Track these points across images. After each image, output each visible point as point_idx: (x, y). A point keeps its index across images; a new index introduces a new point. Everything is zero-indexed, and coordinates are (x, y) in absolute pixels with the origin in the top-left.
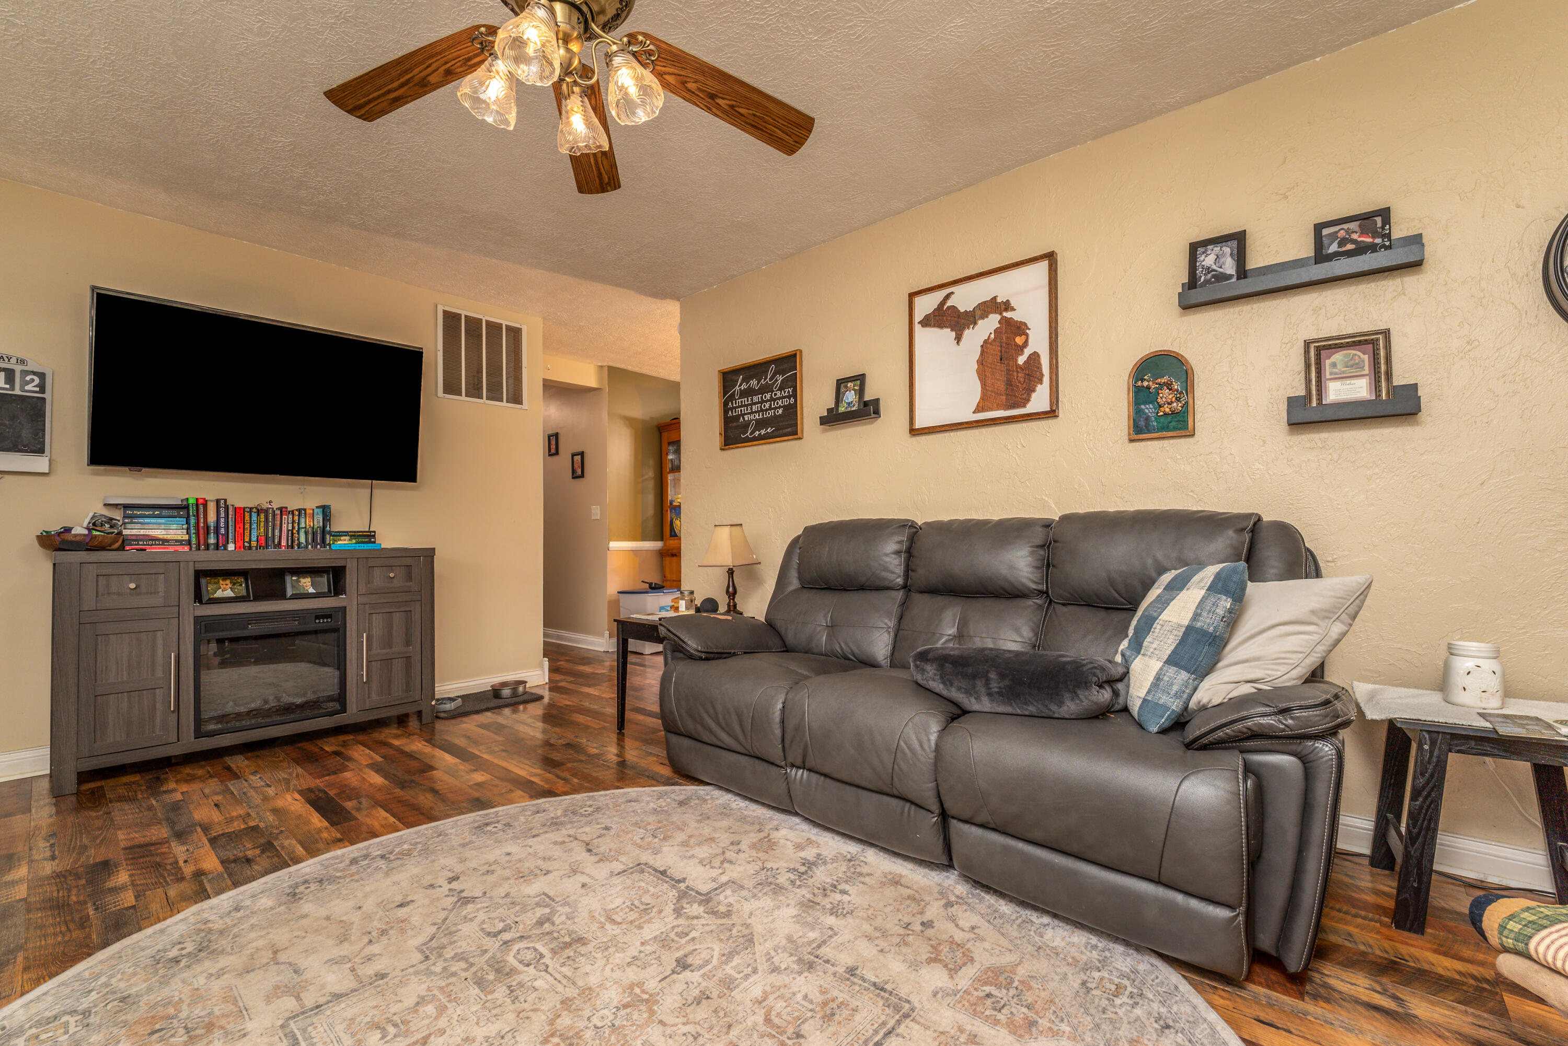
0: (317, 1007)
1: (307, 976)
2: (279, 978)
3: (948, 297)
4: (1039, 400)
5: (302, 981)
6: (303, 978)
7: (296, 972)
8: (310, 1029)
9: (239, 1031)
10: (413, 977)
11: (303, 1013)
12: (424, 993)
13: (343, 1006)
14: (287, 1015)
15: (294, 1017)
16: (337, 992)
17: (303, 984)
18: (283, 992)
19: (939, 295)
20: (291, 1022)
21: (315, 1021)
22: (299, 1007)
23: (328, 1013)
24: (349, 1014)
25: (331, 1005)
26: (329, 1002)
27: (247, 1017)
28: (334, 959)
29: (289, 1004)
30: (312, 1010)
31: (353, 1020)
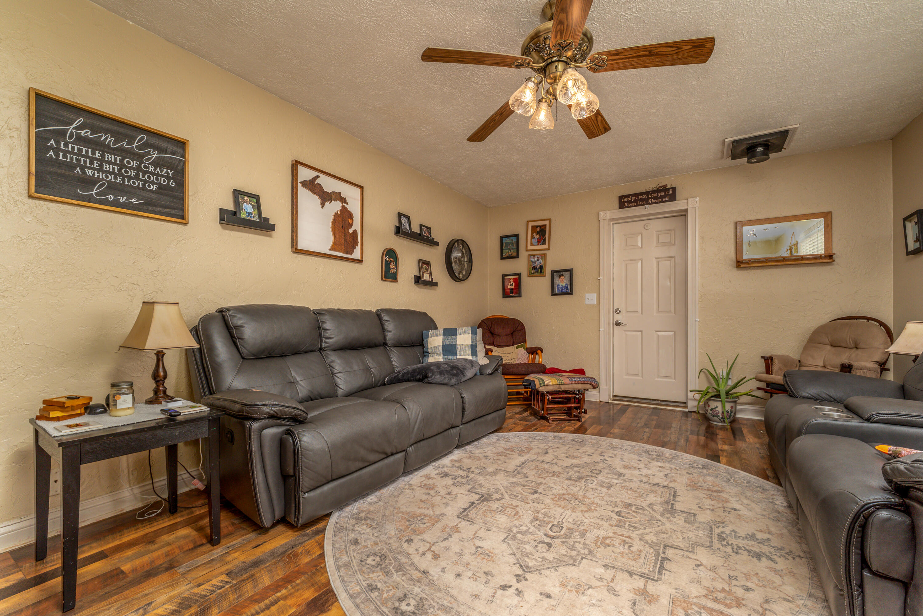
0: (641, 576)
1: (632, 596)
2: (645, 607)
3: (317, 177)
4: (356, 254)
5: (637, 595)
6: (635, 596)
7: (635, 604)
8: (651, 570)
9: (678, 593)
10: (597, 556)
11: (649, 578)
12: (603, 548)
13: (632, 568)
14: (655, 583)
15: (653, 580)
16: (628, 575)
17: (638, 593)
18: (649, 597)
19: (314, 174)
20: (656, 578)
21: (647, 571)
22: (648, 582)
23: (640, 570)
24: (634, 563)
25: (636, 573)
26: (635, 574)
27: (672, 597)
28: (614, 594)
29: (652, 588)
30: (644, 577)
31: (634, 560)
